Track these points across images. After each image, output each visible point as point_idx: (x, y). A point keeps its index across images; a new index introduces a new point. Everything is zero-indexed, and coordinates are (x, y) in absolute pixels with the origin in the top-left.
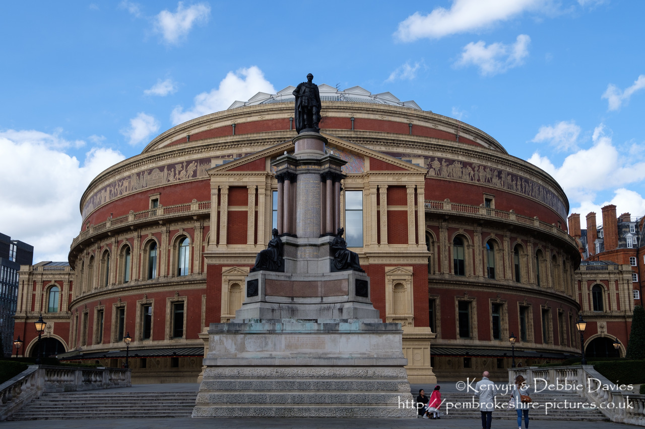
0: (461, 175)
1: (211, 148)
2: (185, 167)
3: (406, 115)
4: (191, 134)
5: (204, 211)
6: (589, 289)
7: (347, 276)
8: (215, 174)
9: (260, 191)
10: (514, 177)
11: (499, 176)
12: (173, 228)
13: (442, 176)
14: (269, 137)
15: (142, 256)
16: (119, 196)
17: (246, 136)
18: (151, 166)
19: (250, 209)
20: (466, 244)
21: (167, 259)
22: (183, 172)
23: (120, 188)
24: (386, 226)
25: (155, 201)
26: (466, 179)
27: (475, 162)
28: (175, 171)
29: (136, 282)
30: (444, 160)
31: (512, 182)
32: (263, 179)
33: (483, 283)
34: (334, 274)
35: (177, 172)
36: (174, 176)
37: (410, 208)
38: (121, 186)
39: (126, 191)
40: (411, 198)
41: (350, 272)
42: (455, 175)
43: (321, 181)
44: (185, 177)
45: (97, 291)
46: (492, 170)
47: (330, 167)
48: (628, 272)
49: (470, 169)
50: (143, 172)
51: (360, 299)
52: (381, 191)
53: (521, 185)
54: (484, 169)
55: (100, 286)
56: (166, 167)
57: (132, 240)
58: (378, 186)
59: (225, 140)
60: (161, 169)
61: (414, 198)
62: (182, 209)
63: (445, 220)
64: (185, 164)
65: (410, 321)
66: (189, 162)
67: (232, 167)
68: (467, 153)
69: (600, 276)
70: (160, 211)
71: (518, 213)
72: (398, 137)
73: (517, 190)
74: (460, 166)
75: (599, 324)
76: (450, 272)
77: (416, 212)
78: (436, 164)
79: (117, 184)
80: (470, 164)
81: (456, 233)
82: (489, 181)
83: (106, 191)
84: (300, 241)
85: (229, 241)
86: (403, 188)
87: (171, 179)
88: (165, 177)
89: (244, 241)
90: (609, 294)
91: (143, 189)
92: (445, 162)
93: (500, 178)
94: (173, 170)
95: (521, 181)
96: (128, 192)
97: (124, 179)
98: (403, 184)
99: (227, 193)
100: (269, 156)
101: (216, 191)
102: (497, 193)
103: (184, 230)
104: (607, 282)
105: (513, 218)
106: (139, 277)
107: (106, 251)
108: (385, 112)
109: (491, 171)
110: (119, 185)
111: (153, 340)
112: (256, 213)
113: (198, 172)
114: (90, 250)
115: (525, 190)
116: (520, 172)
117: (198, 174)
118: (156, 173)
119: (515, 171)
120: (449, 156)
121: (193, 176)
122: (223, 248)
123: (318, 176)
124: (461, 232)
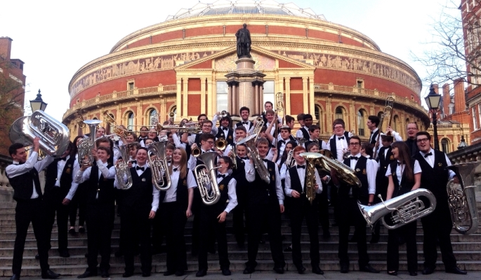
0: (341, 66)
2: (152, 61)
4: (153, 35)
5: (167, 92)
8: (179, 70)
9: (208, 81)
11: (368, 65)
12: (145, 103)
13: (328, 67)
15: (123, 122)
16: (104, 80)
18: (128, 59)
19: (203, 93)
20: (344, 112)
22: (151, 65)
23: (104, 75)
24: (290, 103)
25: (131, 84)
26: (344, 68)
27: (350, 56)
28: (145, 64)
31: (377, 69)
32: (210, 73)
35: (147, 65)
36: (145, 67)
37: (305, 92)
38: (105, 73)
40: (305, 85)
42: (336, 66)
43: (252, 86)
44: (153, 68)
47: (257, 78)
48: (467, 129)
49: (347, 61)
50: (122, 64)
52: (286, 81)
53: (384, 71)
54: (357, 61)
56: (139, 61)
57: (115, 111)
58: (284, 78)
60: (135, 62)
61: (307, 85)
62: (152, 90)
63: (330, 97)
64: (152, 59)
66: (155, 58)
67: (190, 66)
68: (345, 50)
70: (136, 91)
71: (380, 90)
73: (380, 74)
74: (340, 59)
77: (309, 94)
78: (324, 59)
80: (347, 58)
81: (338, 105)
82: (360, 69)
83: (93, 76)
85: (189, 114)
86: (301, 79)
87: (143, 68)
88: (138, 68)
90: (453, 145)
91: (122, 75)
92: (330, 57)
93: (368, 67)
94: (143, 63)
95: (384, 68)
96: (110, 78)
98: (300, 76)
99: (187, 82)
100: (214, 59)
102: (366, 77)
103: (153, 104)
104: (452, 136)
105: (376, 94)
109: (362, 62)
110: (103, 72)
112: (206, 96)
115: (386, 74)
116: (383, 62)
117: (162, 66)
118: (131, 64)
119: (379, 61)
120: (333, 53)
121: (158, 68)
123: (251, 83)
124: (341, 104)
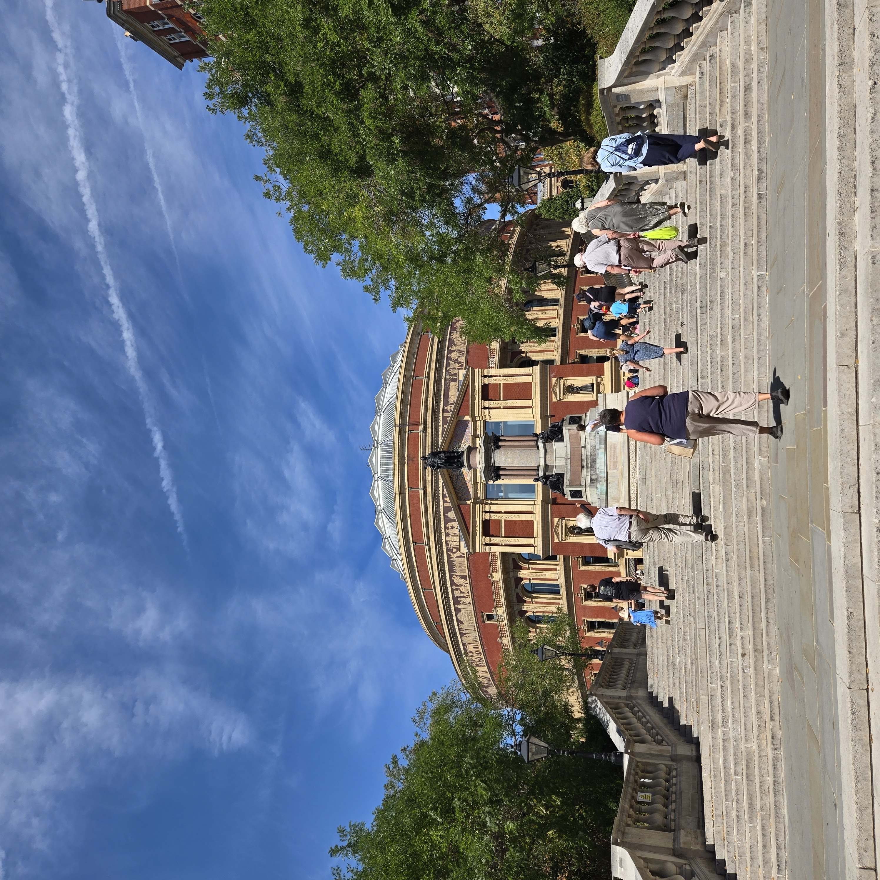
2: (457, 587)
7: (568, 430)
8: (473, 549)
9: (487, 509)
16: (482, 656)
19: (503, 518)
22: (462, 589)
24: (517, 401)
32: (477, 507)
34: (565, 440)
35: (462, 595)
36: (465, 598)
37: (501, 381)
38: (473, 653)
39: (478, 648)
40: (493, 381)
41: (564, 428)
43: (500, 449)
44: (466, 587)
52: (486, 406)
56: (457, 606)
58: (482, 408)
60: (458, 611)
61: (493, 378)
62: (497, 588)
64: (454, 587)
65: (599, 380)
66: (452, 583)
70: (499, 611)
76: (553, 341)
77: (504, 376)
84: (542, 463)
85: (532, 536)
86: (484, 387)
87: (467, 601)
88: (466, 607)
89: (530, 523)
91: (476, 629)
94: (459, 599)
96: (479, 646)
97: (465, 650)
98: (481, 387)
99: (489, 538)
101: (488, 547)
110: (471, 656)
112: (506, 512)
113: (462, 574)
117: (464, 574)
118: (461, 616)
121: (466, 579)
122: (538, 541)
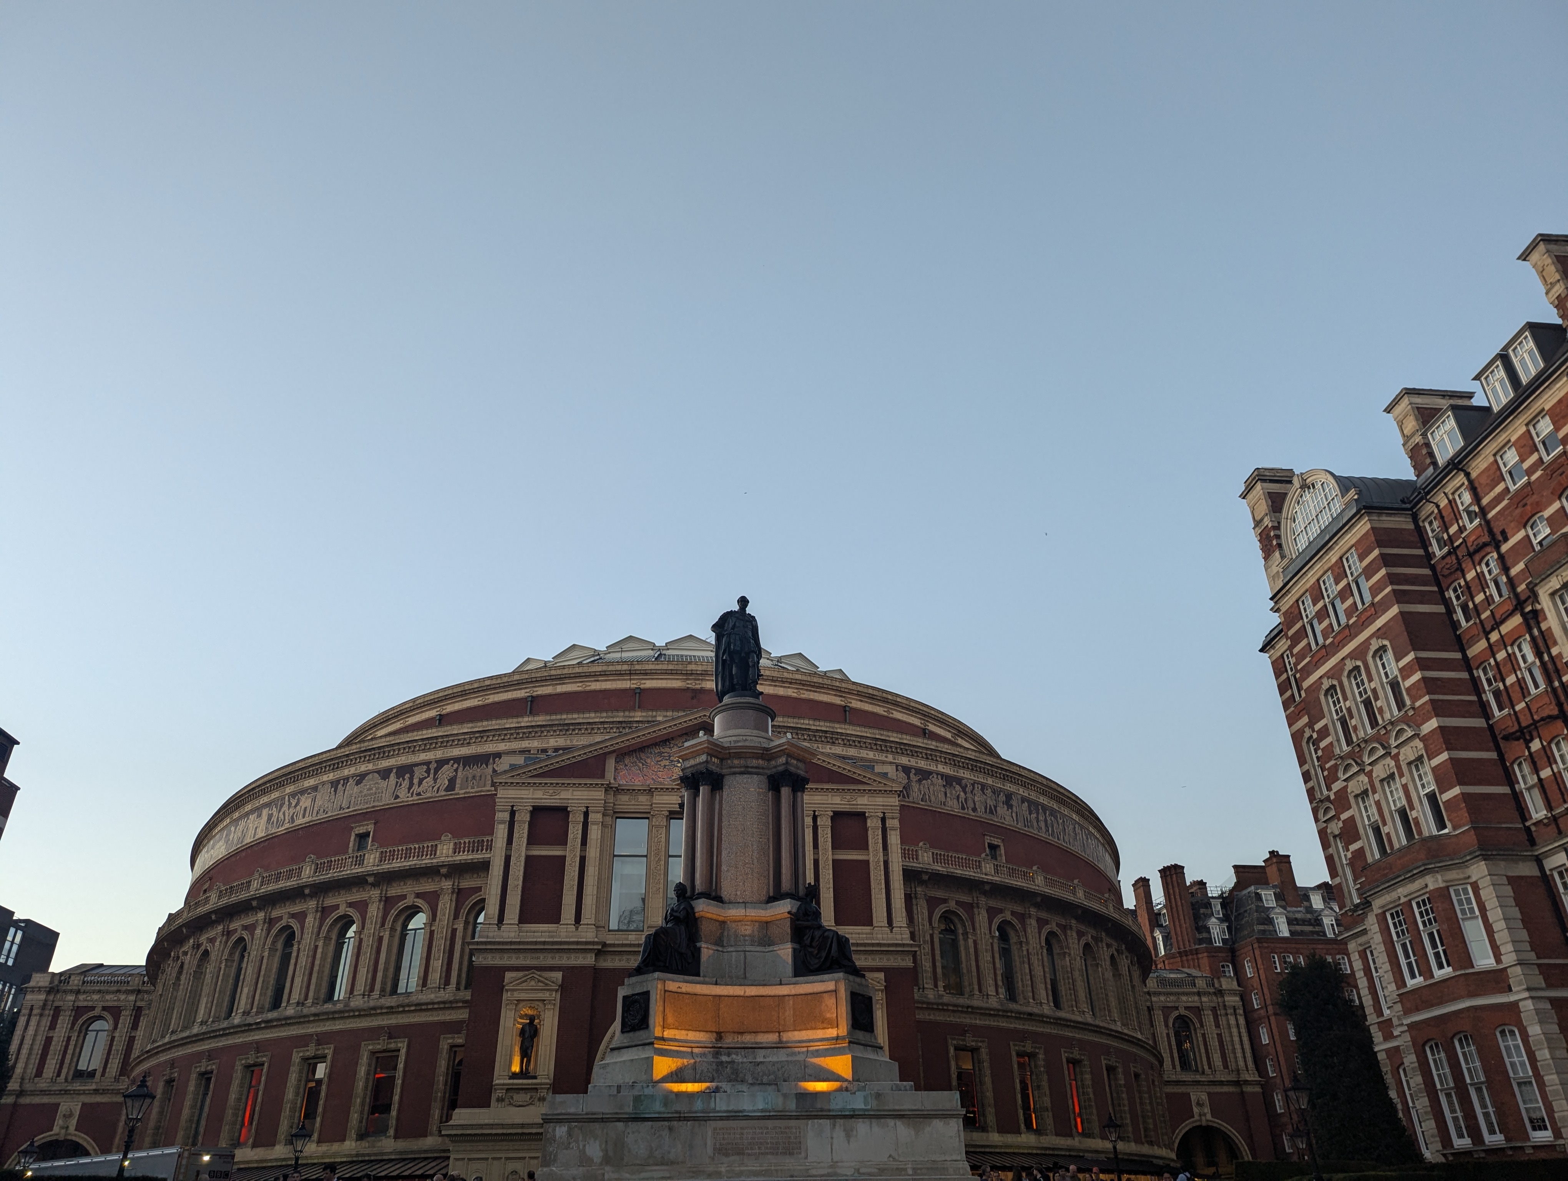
0: (943, 800)
1: (488, 737)
2: (432, 771)
3: (838, 691)
4: (444, 712)
5: (465, 857)
6: (1167, 1026)
7: (833, 985)
8: (506, 783)
9: (592, 817)
10: (1033, 805)
11: (1008, 803)
12: (394, 891)
13: (911, 799)
14: (602, 720)
15: (320, 950)
17: (559, 717)
18: (363, 768)
19: (571, 853)
20: (961, 930)
21: (373, 957)
23: (292, 811)
24: (832, 890)
25: (363, 837)
26: (953, 807)
27: (965, 776)
28: (411, 779)
29: (299, 1008)
30: (913, 771)
31: (1030, 814)
32: (600, 794)
33: (998, 1010)
36: (409, 789)
37: (874, 855)
38: (296, 806)
39: (304, 817)
40: (874, 838)
42: (933, 799)
43: (769, 790)
44: (431, 790)
45: (204, 1029)
46: (996, 792)
47: (787, 763)
48: (1232, 992)
49: (958, 788)
50: (346, 779)
51: (861, 1035)
52: (819, 822)
53: (1046, 821)
54: (982, 790)
55: (214, 1017)
56: (395, 771)
57: (301, 917)
58: (814, 811)
59: (518, 723)
60: (385, 774)
61: (880, 837)
62: (420, 853)
63: (922, 883)
64: (433, 766)
66: (441, 763)
67: (541, 771)
69: (1184, 998)
70: (372, 856)
71: (1046, 871)
72: (833, 728)
73: (1039, 829)
74: (941, 782)
75: (1193, 1098)
76: (936, 986)
77: (886, 863)
79: (287, 803)
80: (959, 780)
81: (943, 908)
82: (991, 812)
83: (259, 816)
84: (730, 913)
85: (524, 918)
86: (861, 816)
87: (403, 794)
88: (391, 790)
89: (555, 918)
90: (1204, 1035)
91: (341, 812)
92: (915, 774)
93: (1010, 807)
95: (1045, 814)
96: (307, 819)
97: (303, 792)
98: (859, 809)
99: (528, 819)
100: (614, 751)
101: (506, 816)
102: (1008, 835)
103: (418, 895)
104: (1198, 1011)
105: (1039, 883)
106: (306, 998)
107: (241, 939)
108: (803, 685)
109: (994, 793)
110: (290, 804)
111: (319, 1142)
112: (583, 860)
113: (458, 781)
114: (203, 939)
115: (1053, 831)
116: (1042, 798)
117: (457, 785)
118: (372, 781)
119: (1033, 796)
120: (922, 764)
121: (446, 790)
122: (511, 932)
123: (764, 779)
124: (952, 905)
